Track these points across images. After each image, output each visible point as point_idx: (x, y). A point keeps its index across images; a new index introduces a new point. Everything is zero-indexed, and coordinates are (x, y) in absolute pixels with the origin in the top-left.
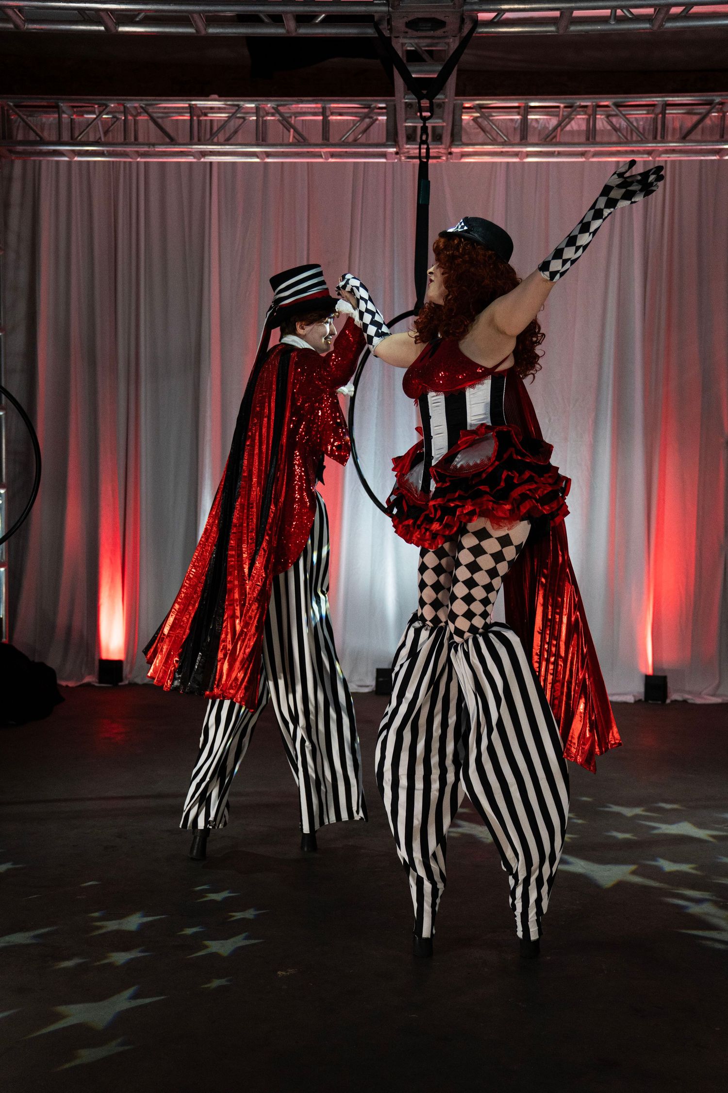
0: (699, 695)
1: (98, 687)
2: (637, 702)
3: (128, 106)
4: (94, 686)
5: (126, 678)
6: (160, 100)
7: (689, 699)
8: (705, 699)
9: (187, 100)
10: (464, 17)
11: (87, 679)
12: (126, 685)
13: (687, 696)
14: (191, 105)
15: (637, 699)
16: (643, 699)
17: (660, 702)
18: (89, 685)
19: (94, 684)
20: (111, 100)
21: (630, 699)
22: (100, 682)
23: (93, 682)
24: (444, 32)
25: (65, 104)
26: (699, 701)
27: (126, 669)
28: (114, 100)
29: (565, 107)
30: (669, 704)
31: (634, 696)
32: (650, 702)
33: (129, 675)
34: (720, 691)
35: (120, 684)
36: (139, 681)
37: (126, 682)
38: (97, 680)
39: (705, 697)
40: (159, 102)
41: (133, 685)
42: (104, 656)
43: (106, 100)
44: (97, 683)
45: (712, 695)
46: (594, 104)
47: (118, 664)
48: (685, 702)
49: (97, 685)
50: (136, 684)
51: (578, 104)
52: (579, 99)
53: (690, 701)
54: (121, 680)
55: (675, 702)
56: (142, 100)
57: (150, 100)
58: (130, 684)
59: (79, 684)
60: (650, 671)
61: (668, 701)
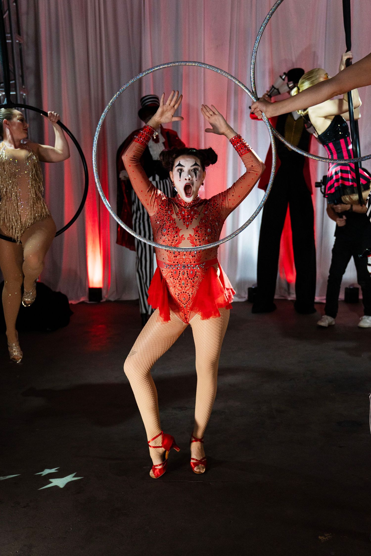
1: (89, 304)
4: (86, 303)
5: (104, 297)
11: (82, 300)
12: (104, 302)
18: (83, 303)
19: (85, 302)
22: (90, 301)
27: (104, 292)
35: (102, 301)
36: (111, 299)
37: (104, 300)
38: (88, 300)
41: (108, 301)
42: (91, 285)
44: (88, 301)
47: (99, 290)
49: (88, 302)
50: (110, 301)
54: (101, 299)
59: (77, 302)
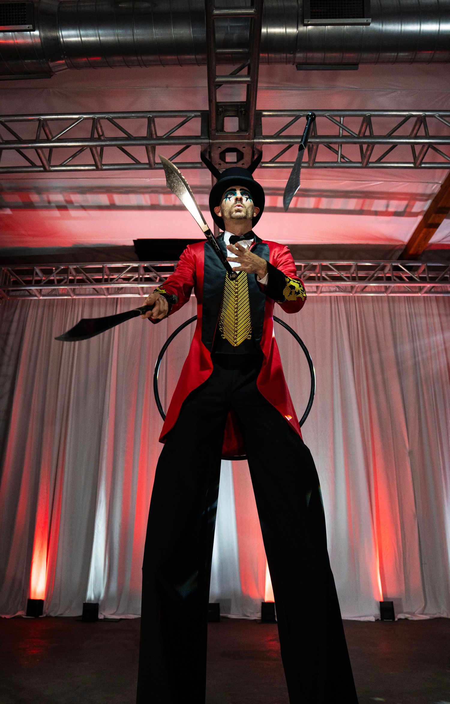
0: (413, 614)
1: (25, 618)
2: (377, 620)
3: (71, 267)
4: (23, 618)
5: (45, 612)
6: (88, 264)
7: (408, 617)
8: (418, 617)
9: (102, 264)
10: (254, 150)
11: (19, 613)
12: (44, 617)
13: (407, 616)
14: (104, 266)
15: (376, 619)
16: (380, 619)
17: (391, 620)
18: (20, 617)
20: (60, 265)
21: (373, 619)
22: (27, 616)
23: (23, 615)
24: (243, 164)
25: (38, 268)
26: (415, 618)
27: (45, 606)
28: (63, 265)
29: (305, 266)
30: (397, 621)
31: (374, 616)
32: (385, 620)
33: (47, 610)
34: (426, 612)
35: (40, 616)
36: (52, 614)
37: (45, 615)
38: (25, 614)
39: (418, 615)
40: (86, 265)
41: (49, 617)
42: (32, 597)
43: (59, 265)
44: (25, 616)
45: (422, 614)
46: (320, 264)
47: (41, 602)
48: (406, 619)
50: (51, 617)
51: (312, 264)
52: (312, 261)
53: (410, 619)
54: (42, 614)
55: (400, 619)
56: (78, 264)
57: (82, 264)
58: (46, 616)
59: (13, 616)
60: (382, 600)
61: (396, 619)
